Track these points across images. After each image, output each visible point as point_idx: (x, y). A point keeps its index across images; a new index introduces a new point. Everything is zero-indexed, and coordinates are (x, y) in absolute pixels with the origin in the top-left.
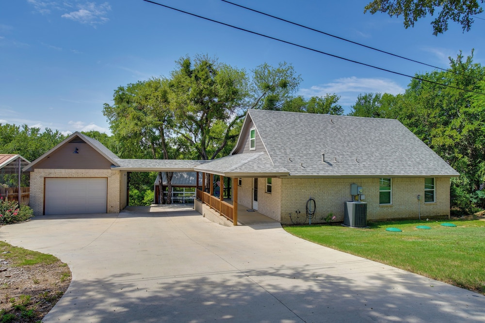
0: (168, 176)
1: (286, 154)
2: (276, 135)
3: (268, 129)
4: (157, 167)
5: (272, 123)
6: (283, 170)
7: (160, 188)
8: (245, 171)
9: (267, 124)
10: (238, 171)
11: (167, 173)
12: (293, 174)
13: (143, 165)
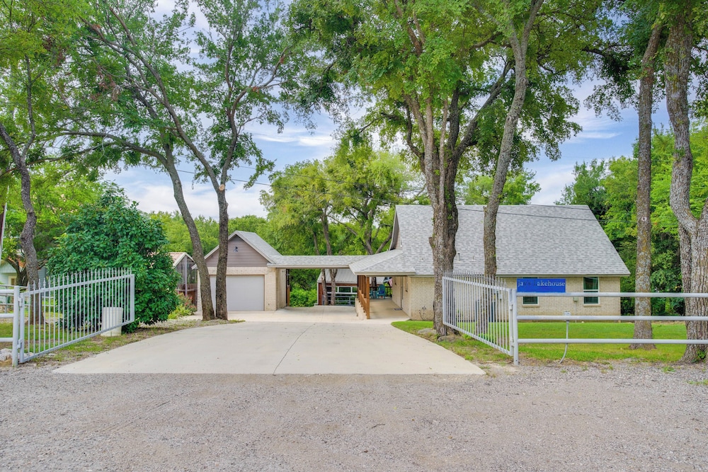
0: (331, 273)
1: (421, 253)
2: (417, 234)
3: (410, 228)
4: (311, 263)
5: (417, 220)
6: (412, 269)
7: (323, 286)
8: (375, 271)
9: (412, 222)
10: (368, 271)
11: (331, 269)
12: (419, 273)
13: (298, 262)
